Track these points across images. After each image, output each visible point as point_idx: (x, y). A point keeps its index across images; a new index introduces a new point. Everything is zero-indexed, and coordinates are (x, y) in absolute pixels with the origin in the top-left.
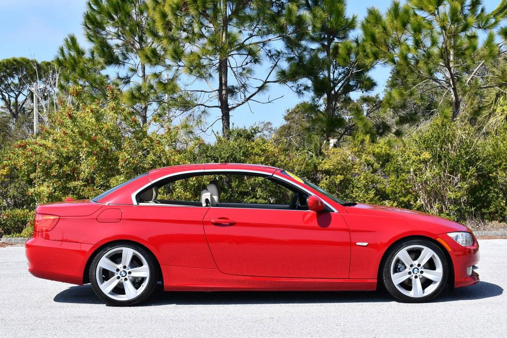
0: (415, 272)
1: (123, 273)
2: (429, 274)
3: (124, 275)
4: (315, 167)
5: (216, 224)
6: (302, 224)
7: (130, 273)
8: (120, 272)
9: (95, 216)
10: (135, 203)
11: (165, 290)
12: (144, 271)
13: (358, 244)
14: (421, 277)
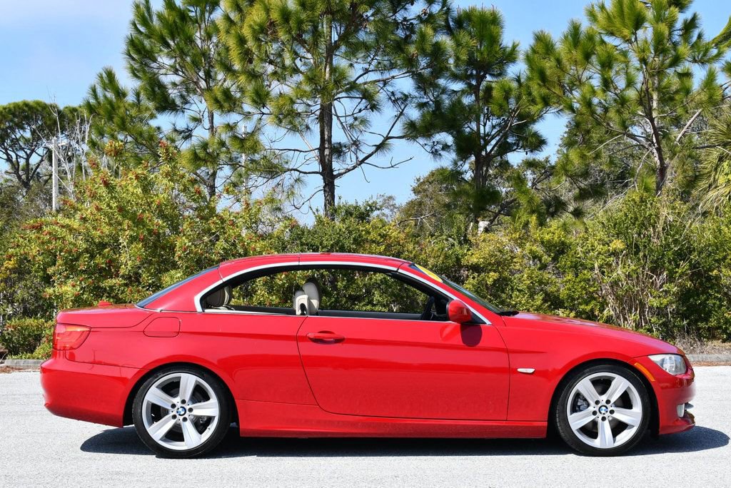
0: (603, 412)
1: (180, 409)
2: (622, 415)
3: (182, 413)
4: (458, 260)
5: (316, 340)
6: (440, 341)
7: (191, 410)
8: (176, 408)
9: (141, 327)
10: (199, 308)
11: (241, 436)
12: (211, 408)
13: (520, 370)
14: (610, 419)
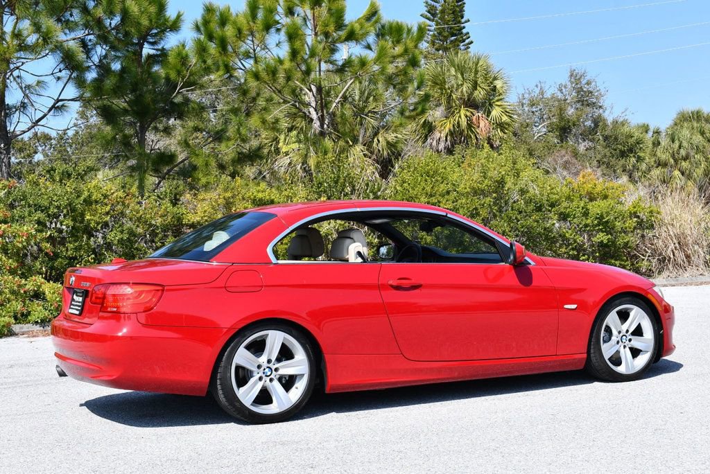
1: (267, 370)
3: (269, 373)
5: (398, 288)
7: (276, 370)
8: (262, 369)
9: (220, 283)
10: (273, 260)
11: (326, 392)
12: (299, 365)
13: (566, 306)
